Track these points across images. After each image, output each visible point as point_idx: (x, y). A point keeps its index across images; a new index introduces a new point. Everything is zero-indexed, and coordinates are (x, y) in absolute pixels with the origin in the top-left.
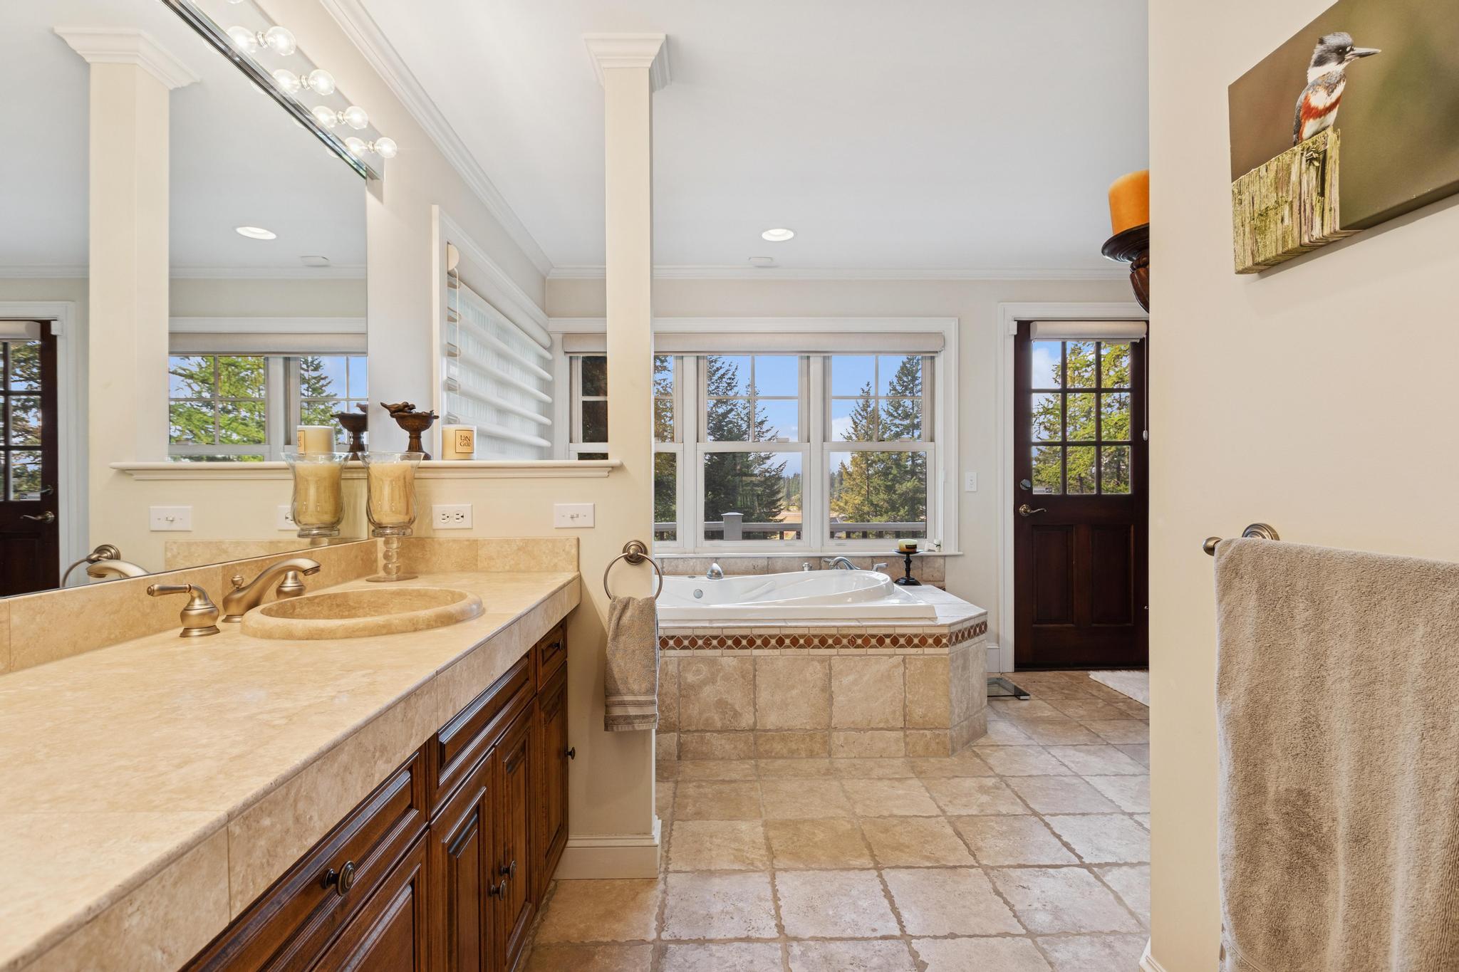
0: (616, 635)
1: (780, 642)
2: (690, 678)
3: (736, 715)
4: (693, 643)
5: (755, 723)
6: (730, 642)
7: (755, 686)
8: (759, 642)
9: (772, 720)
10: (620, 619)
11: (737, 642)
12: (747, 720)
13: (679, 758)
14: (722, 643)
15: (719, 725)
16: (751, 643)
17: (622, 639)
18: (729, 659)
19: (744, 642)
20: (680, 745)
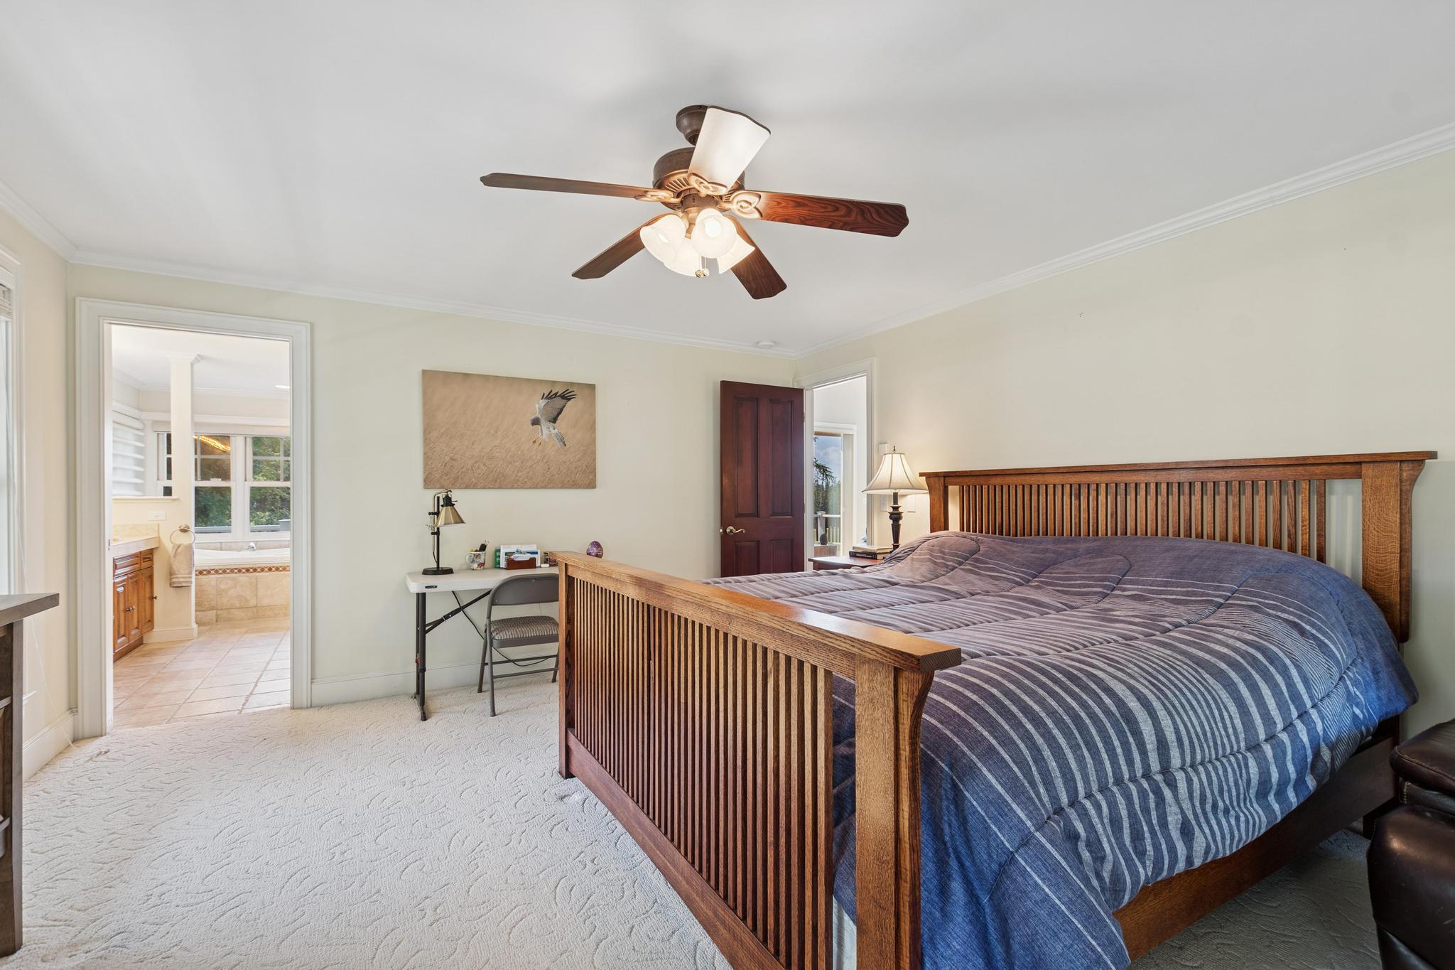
0: (175, 556)
1: (270, 569)
2: (223, 587)
3: (247, 601)
4: (224, 571)
5: (257, 604)
6: (244, 571)
7: (257, 588)
8: (259, 570)
9: (266, 602)
10: (177, 550)
11: (248, 570)
12: (253, 602)
13: (217, 621)
14: (240, 571)
15: (238, 606)
16: (255, 570)
17: (178, 557)
18: (243, 578)
19: (251, 570)
20: (217, 615)
